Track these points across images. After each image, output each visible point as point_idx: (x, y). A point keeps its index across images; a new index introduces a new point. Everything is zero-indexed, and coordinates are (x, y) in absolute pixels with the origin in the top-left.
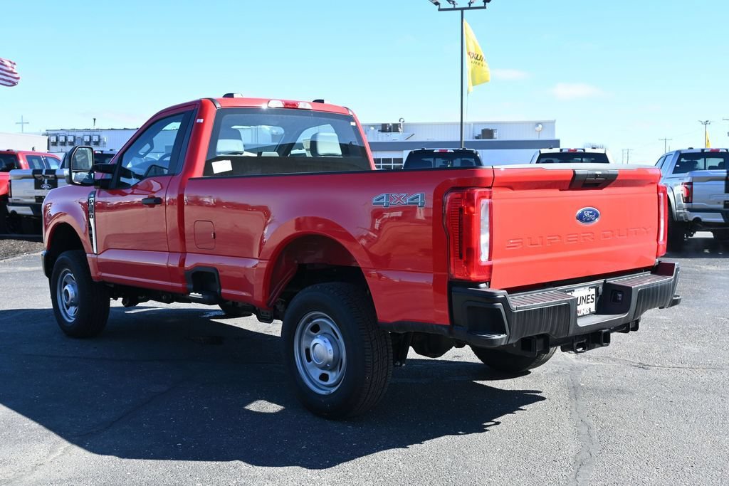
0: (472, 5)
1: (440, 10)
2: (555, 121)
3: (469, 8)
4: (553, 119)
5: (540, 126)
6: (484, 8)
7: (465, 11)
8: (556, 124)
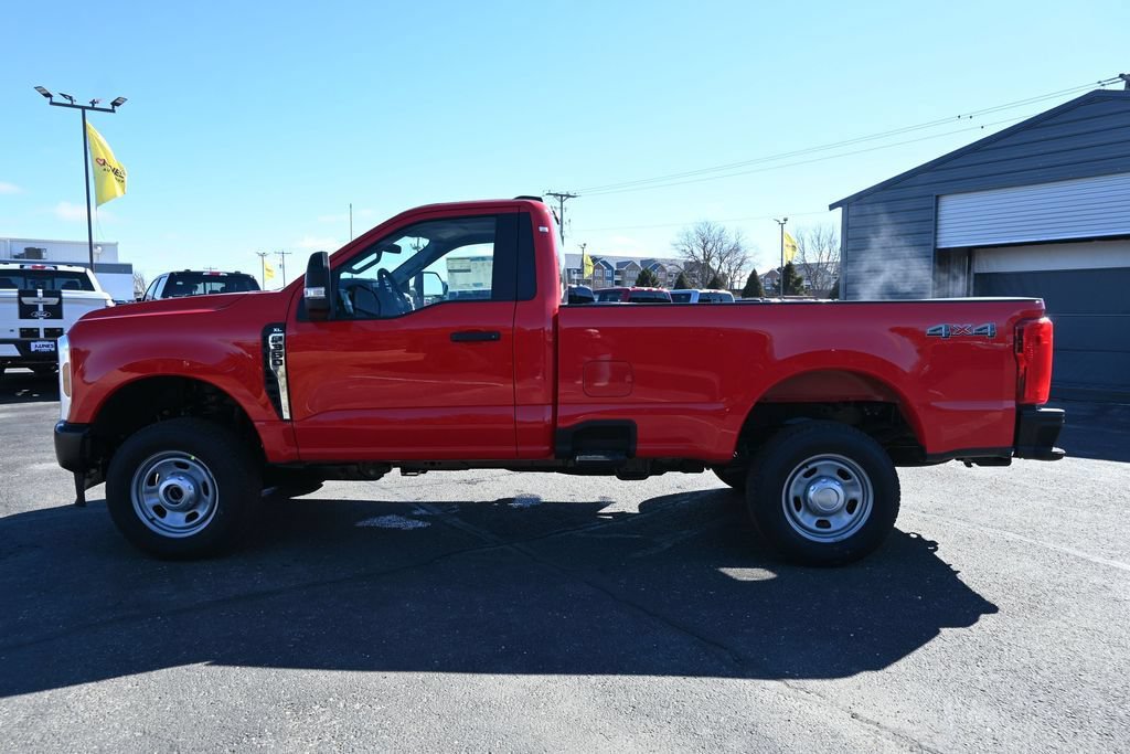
0: (96, 106)
1: (52, 103)
2: (117, 243)
3: (93, 108)
4: (115, 241)
5: (100, 248)
6: (113, 111)
7: (87, 111)
8: (119, 247)
